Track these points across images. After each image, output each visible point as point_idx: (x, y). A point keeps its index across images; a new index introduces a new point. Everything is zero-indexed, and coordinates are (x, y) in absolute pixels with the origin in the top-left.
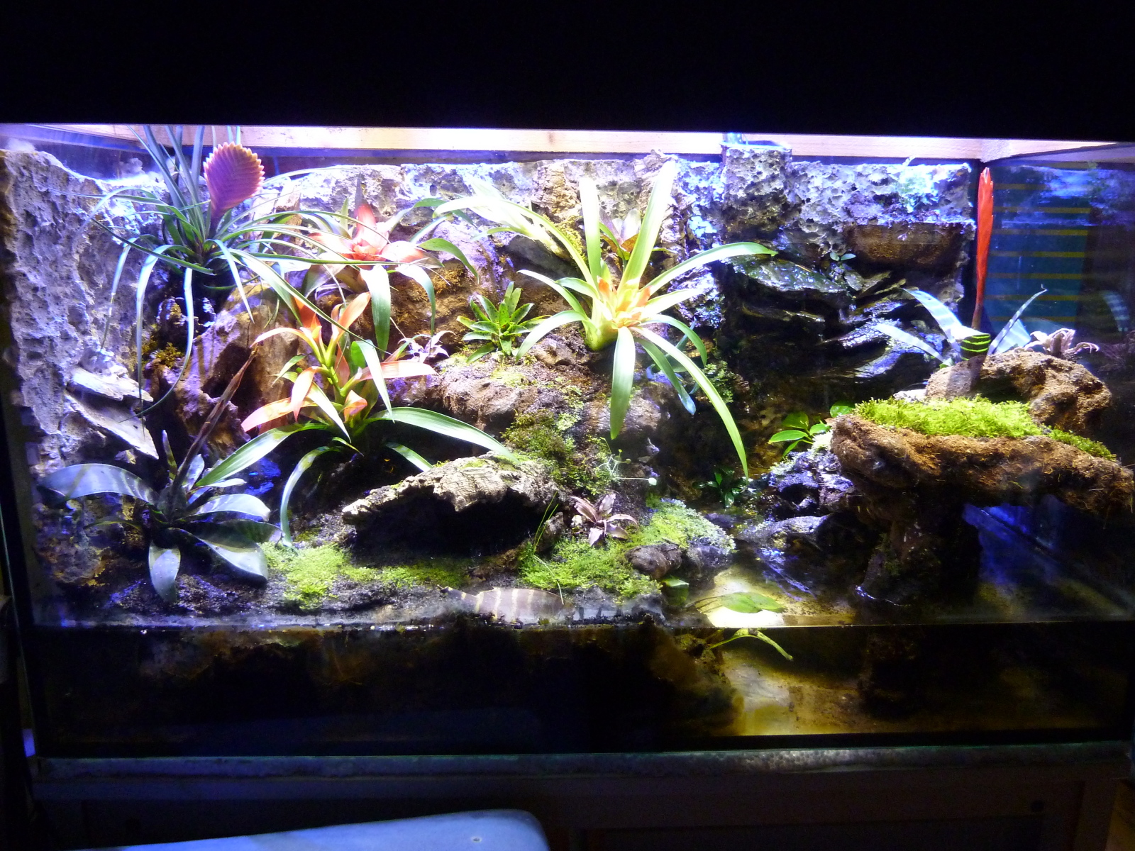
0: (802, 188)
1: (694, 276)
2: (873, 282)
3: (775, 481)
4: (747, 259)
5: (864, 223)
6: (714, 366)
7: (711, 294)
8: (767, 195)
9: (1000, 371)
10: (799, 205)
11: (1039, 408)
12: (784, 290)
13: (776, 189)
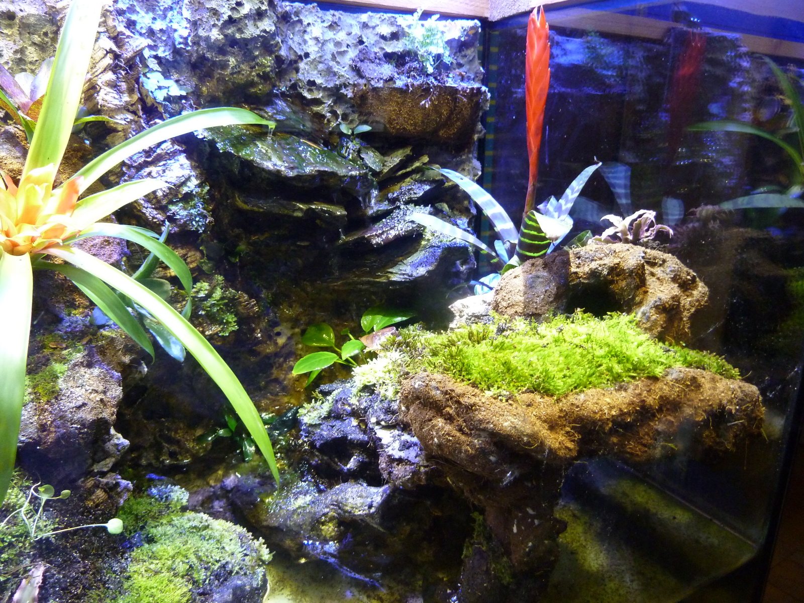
0: (297, 39)
1: (159, 158)
2: (395, 159)
3: (309, 432)
4: (236, 133)
5: (380, 85)
6: (205, 285)
7: (189, 184)
8: (254, 39)
9: (594, 274)
10: (296, 62)
11: (648, 319)
12: (291, 174)
13: (265, 31)
